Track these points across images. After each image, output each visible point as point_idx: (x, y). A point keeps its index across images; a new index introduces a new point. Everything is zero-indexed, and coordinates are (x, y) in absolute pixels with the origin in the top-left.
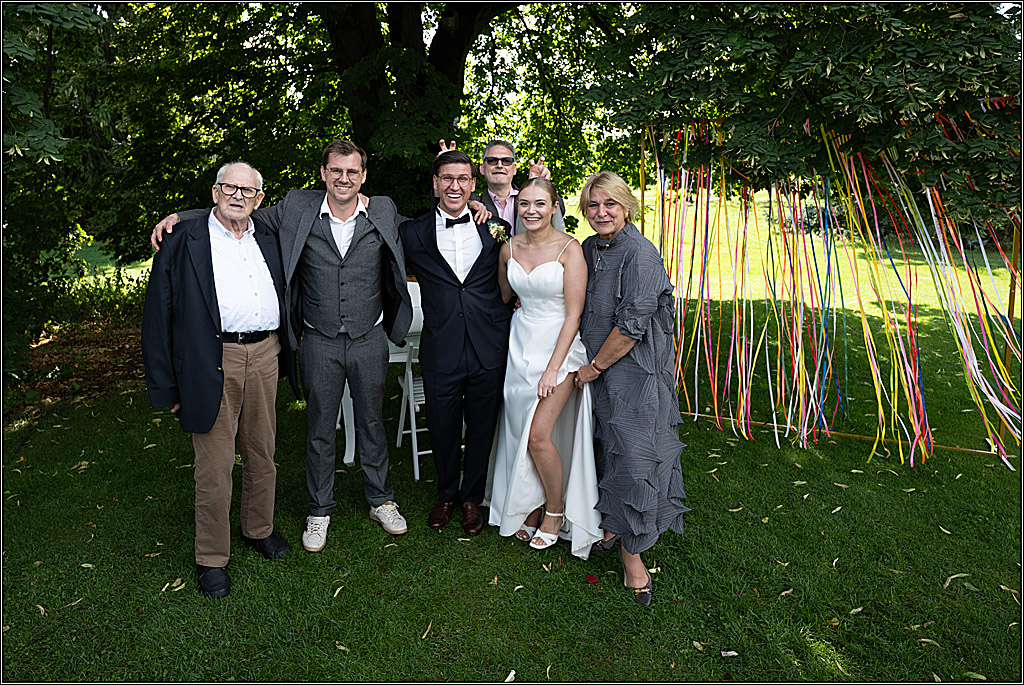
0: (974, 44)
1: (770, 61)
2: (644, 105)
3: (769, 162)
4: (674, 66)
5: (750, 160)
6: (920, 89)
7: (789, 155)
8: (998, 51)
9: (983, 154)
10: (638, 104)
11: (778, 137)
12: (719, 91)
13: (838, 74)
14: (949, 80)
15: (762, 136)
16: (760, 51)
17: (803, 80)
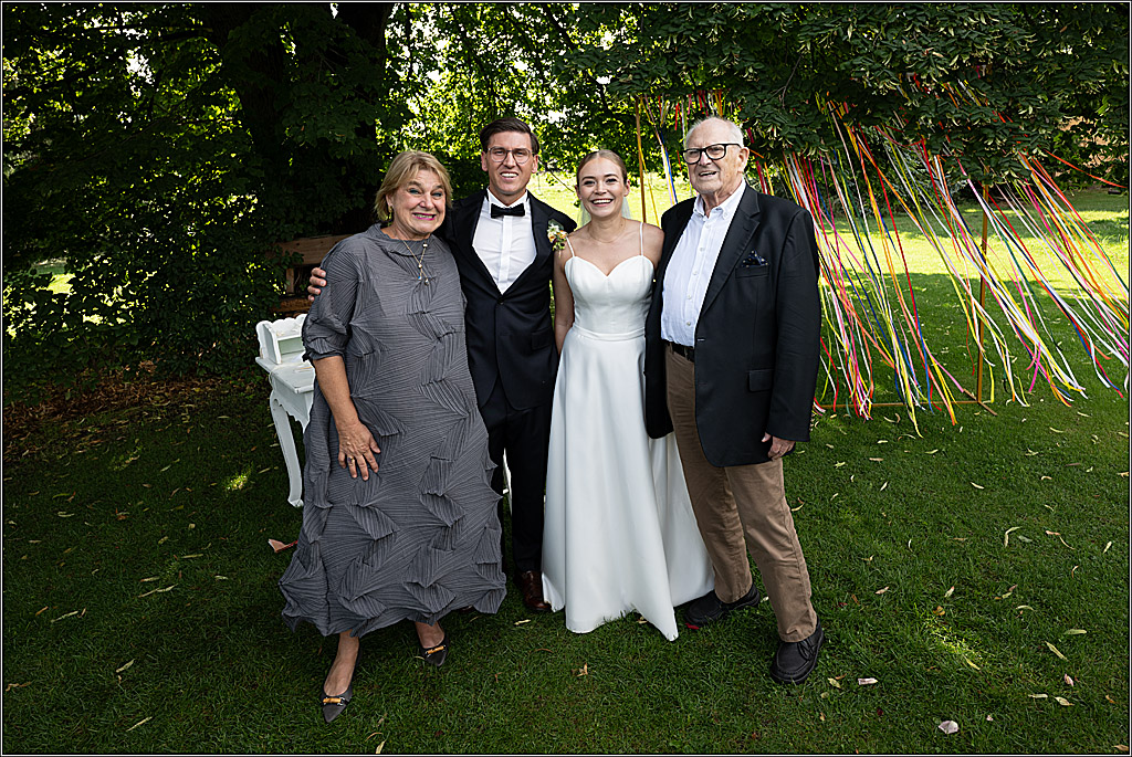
0: (976, 9)
1: (785, 22)
2: (647, 72)
3: (790, 133)
4: (678, 26)
5: (772, 132)
6: (937, 54)
7: (801, 126)
8: (995, 17)
9: (982, 121)
10: (638, 71)
11: (787, 107)
12: (731, 55)
13: (857, 37)
14: (962, 44)
15: (776, 106)
16: (776, 10)
17: (824, 43)
